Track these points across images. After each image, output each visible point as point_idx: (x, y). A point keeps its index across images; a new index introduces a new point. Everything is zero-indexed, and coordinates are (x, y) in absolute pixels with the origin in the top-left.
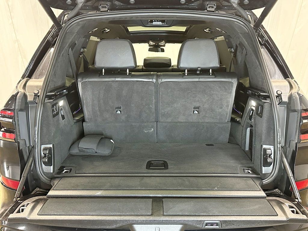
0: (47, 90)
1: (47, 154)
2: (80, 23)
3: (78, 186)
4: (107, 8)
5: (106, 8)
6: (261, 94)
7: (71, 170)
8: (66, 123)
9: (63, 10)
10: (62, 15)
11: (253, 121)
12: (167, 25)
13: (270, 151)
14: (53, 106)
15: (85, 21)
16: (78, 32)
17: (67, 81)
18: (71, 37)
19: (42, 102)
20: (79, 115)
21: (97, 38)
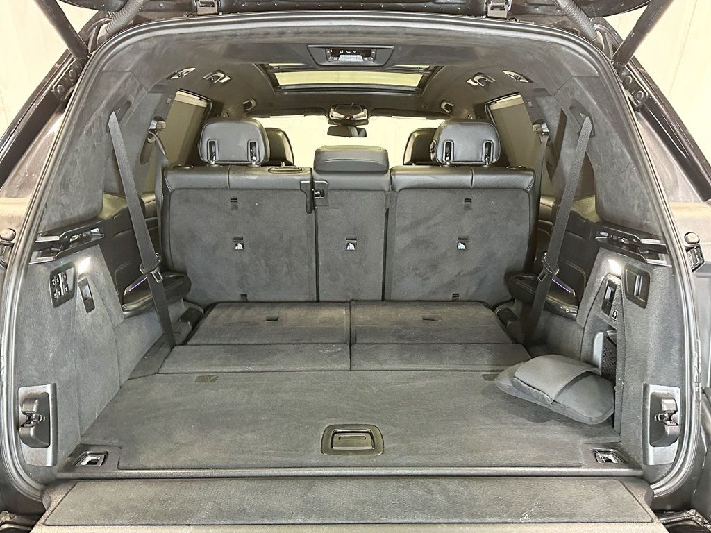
0: (38, 230)
1: (34, 415)
2: (141, 44)
3: (118, 511)
4: (216, 6)
5: (213, 6)
6: (644, 241)
7: (106, 455)
8: (99, 320)
9: (95, 12)
10: (93, 25)
11: (615, 314)
12: (378, 62)
13: (672, 401)
14: (55, 274)
15: (155, 42)
16: (134, 69)
17: (106, 205)
18: (115, 83)
19: (20, 261)
20: (139, 298)
21: (200, 99)
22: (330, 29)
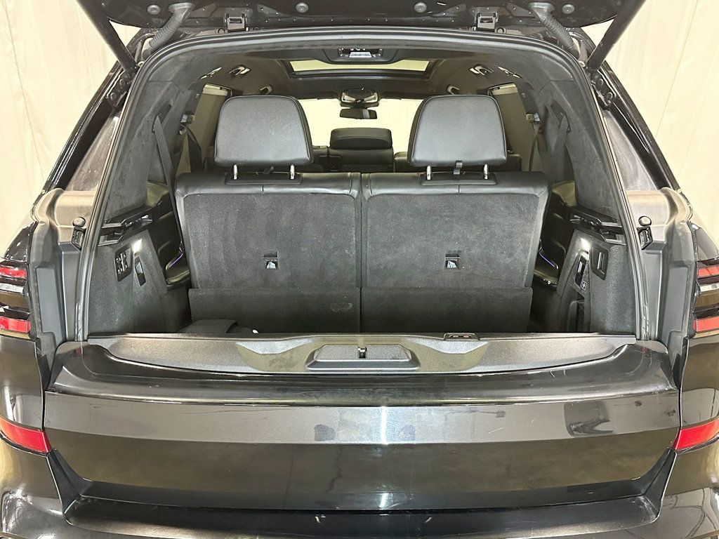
0: (104, 218)
2: (181, 57)
4: (243, 22)
5: (241, 22)
6: (604, 224)
8: (150, 291)
9: (139, 29)
10: (139, 39)
11: (584, 285)
12: (385, 59)
14: (117, 255)
15: (193, 55)
16: (175, 78)
17: (149, 194)
18: (160, 91)
19: (92, 244)
20: (178, 274)
21: (221, 89)
22: (342, 42)
